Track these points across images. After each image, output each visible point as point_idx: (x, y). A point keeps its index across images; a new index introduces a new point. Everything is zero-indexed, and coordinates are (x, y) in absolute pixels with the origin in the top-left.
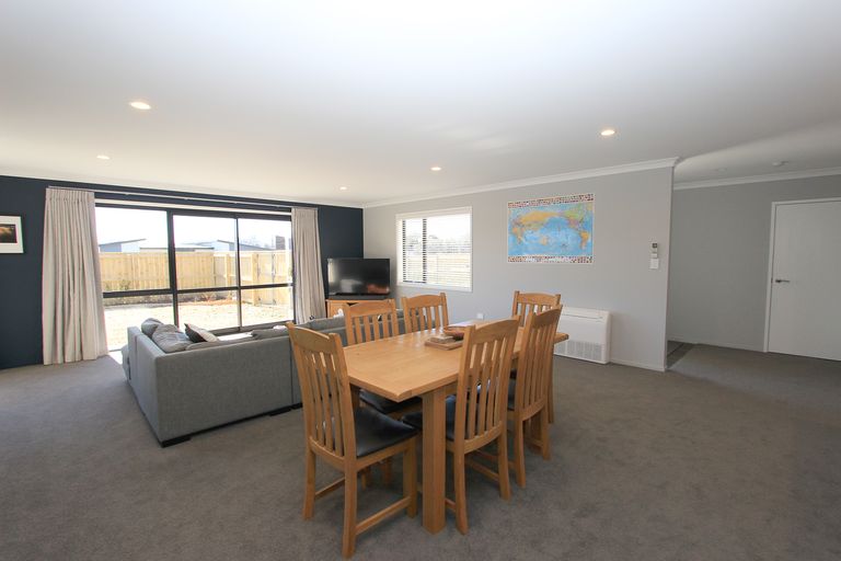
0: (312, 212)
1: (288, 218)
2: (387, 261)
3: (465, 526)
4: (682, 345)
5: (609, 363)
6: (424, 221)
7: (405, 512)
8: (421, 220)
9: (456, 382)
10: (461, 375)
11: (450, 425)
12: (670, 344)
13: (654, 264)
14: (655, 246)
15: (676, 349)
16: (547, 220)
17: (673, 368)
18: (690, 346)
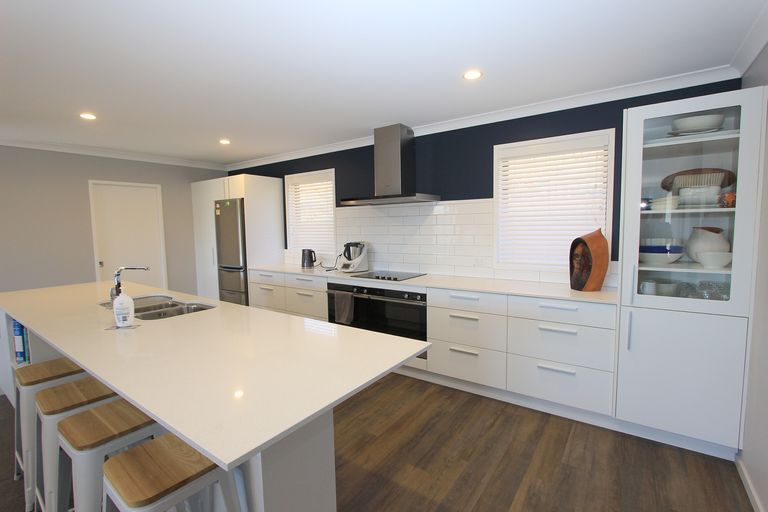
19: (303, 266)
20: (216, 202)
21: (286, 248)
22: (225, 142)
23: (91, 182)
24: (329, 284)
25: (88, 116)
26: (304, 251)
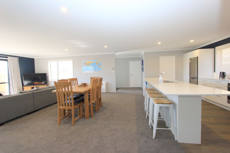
0: (17, 59)
1: (7, 60)
2: (45, 74)
3: (93, 116)
4: (118, 88)
5: (106, 92)
6: (58, 63)
7: (80, 118)
8: (56, 62)
9: (90, 90)
10: (91, 88)
11: (89, 99)
12: (116, 88)
13: (113, 72)
14: (113, 68)
15: (117, 89)
16: (92, 63)
17: (117, 91)
18: (119, 88)
19: (220, 78)
20: (190, 59)
21: (215, 72)
22: (192, 41)
23: (160, 57)
24: (228, 83)
25: (159, 43)
26: (221, 72)
